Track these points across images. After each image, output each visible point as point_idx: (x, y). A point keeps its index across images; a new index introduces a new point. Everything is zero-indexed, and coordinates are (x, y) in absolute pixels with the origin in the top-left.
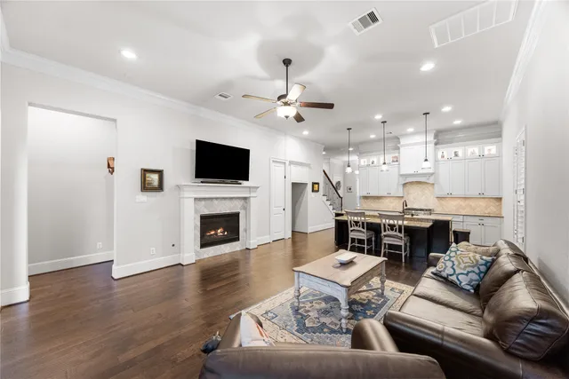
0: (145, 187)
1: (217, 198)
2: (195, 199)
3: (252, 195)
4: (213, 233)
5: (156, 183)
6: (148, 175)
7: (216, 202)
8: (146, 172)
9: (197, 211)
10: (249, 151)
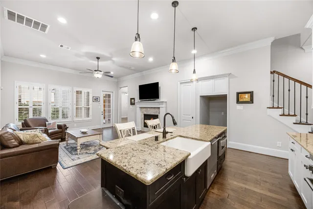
0: (132, 104)
7: (149, 109)
8: (131, 99)
9: (143, 112)
10: (158, 83)
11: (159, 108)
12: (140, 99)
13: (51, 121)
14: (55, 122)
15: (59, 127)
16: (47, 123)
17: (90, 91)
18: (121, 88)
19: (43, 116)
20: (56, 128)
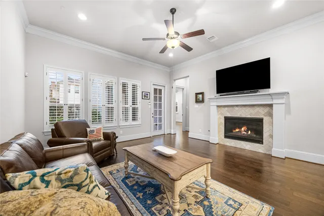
0: (197, 101)
1: (237, 106)
2: (218, 106)
3: (275, 101)
4: (237, 130)
5: (201, 99)
6: (198, 95)
7: (237, 108)
8: (197, 94)
9: (222, 114)
10: (269, 59)
11: (271, 106)
12: (218, 93)
13: (93, 127)
14: (100, 129)
15: (107, 136)
16: (88, 129)
17: (138, 83)
18: (175, 80)
19: (82, 117)
20: (102, 138)
